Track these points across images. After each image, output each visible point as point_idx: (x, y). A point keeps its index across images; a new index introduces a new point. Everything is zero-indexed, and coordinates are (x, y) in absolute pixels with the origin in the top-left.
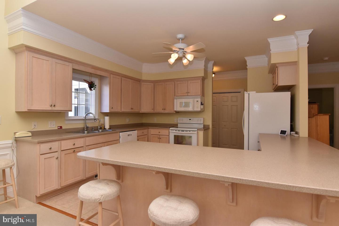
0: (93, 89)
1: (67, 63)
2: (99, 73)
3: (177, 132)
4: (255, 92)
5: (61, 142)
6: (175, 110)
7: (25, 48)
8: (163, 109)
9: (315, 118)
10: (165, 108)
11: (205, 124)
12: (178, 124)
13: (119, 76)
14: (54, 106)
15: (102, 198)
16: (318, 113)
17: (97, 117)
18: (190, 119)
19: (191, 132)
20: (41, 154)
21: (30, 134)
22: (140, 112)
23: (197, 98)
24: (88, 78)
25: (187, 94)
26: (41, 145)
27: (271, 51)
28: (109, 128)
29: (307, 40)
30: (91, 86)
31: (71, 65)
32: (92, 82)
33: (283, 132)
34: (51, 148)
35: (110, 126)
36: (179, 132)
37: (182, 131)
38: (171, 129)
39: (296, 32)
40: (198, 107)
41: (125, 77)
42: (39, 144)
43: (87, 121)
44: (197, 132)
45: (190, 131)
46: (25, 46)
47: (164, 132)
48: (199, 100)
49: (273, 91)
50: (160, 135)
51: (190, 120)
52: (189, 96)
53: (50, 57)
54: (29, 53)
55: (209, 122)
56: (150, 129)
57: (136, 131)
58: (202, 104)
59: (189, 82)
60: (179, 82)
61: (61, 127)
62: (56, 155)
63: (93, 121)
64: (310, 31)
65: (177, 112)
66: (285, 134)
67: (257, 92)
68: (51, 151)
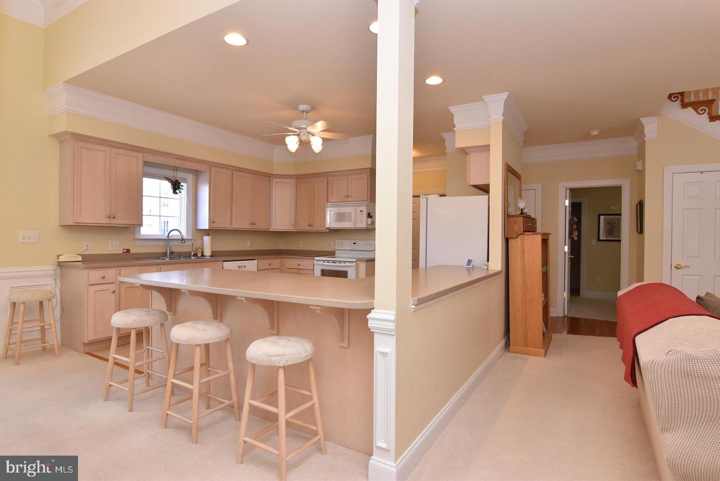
0: (178, 191)
1: (134, 154)
2: (189, 165)
3: (326, 263)
5: (120, 270)
6: (327, 226)
7: (70, 136)
8: (309, 225)
9: (521, 239)
10: (312, 224)
12: (335, 251)
13: (228, 169)
14: (114, 218)
15: (134, 324)
16: (524, 232)
17: (185, 237)
18: (354, 243)
19: (347, 264)
20: (90, 284)
21: (80, 259)
22: (271, 230)
23: (361, 206)
24: (170, 174)
25: (347, 199)
26: (90, 272)
27: (455, 127)
28: (211, 255)
29: (502, 110)
30: (176, 186)
31: (140, 155)
32: (177, 181)
33: (469, 263)
34: (104, 278)
35: (212, 252)
37: (333, 262)
38: (316, 258)
39: (484, 97)
40: (363, 222)
41: (239, 171)
42: (87, 270)
43: (171, 243)
44: (357, 264)
45: (345, 262)
46: (71, 134)
47: (305, 263)
48: (364, 209)
50: (300, 269)
52: (349, 201)
53: (107, 146)
54: (75, 143)
57: (256, 261)
58: (369, 216)
59: (350, 178)
60: (334, 178)
61: (128, 251)
62: (112, 287)
63: (180, 243)
64: (505, 96)
65: (331, 230)
66: (470, 266)
68: (104, 281)
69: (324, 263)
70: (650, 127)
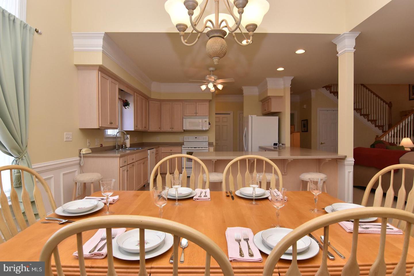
1: (116, 82)
2: (129, 91)
3: (190, 149)
4: (256, 115)
6: (184, 129)
8: (170, 128)
9: (294, 134)
10: (173, 127)
11: (209, 142)
12: (184, 143)
14: (112, 123)
19: (203, 148)
20: (121, 167)
22: (149, 131)
23: (205, 118)
25: (196, 115)
26: (121, 159)
27: (267, 87)
28: (129, 146)
29: (290, 83)
30: (126, 104)
31: (118, 84)
32: (126, 100)
33: (275, 144)
34: (125, 162)
36: (191, 149)
37: (194, 148)
38: (183, 146)
39: (284, 77)
40: (206, 127)
45: (202, 147)
48: (207, 120)
49: (262, 115)
50: (171, 153)
51: (196, 138)
52: (197, 116)
53: (108, 76)
55: (213, 140)
56: (160, 148)
57: (155, 149)
58: (209, 124)
59: (197, 104)
60: (186, 103)
61: (102, 145)
64: (292, 78)
65: (185, 131)
66: (277, 145)
67: (257, 116)
68: (125, 164)
69: (189, 149)
70: (313, 93)
